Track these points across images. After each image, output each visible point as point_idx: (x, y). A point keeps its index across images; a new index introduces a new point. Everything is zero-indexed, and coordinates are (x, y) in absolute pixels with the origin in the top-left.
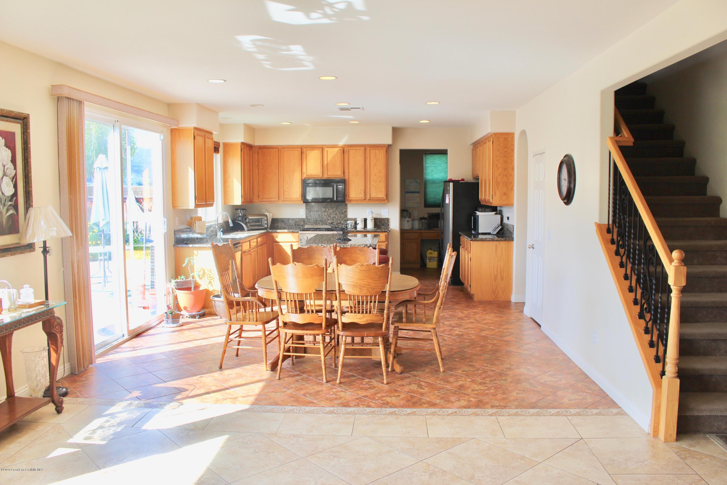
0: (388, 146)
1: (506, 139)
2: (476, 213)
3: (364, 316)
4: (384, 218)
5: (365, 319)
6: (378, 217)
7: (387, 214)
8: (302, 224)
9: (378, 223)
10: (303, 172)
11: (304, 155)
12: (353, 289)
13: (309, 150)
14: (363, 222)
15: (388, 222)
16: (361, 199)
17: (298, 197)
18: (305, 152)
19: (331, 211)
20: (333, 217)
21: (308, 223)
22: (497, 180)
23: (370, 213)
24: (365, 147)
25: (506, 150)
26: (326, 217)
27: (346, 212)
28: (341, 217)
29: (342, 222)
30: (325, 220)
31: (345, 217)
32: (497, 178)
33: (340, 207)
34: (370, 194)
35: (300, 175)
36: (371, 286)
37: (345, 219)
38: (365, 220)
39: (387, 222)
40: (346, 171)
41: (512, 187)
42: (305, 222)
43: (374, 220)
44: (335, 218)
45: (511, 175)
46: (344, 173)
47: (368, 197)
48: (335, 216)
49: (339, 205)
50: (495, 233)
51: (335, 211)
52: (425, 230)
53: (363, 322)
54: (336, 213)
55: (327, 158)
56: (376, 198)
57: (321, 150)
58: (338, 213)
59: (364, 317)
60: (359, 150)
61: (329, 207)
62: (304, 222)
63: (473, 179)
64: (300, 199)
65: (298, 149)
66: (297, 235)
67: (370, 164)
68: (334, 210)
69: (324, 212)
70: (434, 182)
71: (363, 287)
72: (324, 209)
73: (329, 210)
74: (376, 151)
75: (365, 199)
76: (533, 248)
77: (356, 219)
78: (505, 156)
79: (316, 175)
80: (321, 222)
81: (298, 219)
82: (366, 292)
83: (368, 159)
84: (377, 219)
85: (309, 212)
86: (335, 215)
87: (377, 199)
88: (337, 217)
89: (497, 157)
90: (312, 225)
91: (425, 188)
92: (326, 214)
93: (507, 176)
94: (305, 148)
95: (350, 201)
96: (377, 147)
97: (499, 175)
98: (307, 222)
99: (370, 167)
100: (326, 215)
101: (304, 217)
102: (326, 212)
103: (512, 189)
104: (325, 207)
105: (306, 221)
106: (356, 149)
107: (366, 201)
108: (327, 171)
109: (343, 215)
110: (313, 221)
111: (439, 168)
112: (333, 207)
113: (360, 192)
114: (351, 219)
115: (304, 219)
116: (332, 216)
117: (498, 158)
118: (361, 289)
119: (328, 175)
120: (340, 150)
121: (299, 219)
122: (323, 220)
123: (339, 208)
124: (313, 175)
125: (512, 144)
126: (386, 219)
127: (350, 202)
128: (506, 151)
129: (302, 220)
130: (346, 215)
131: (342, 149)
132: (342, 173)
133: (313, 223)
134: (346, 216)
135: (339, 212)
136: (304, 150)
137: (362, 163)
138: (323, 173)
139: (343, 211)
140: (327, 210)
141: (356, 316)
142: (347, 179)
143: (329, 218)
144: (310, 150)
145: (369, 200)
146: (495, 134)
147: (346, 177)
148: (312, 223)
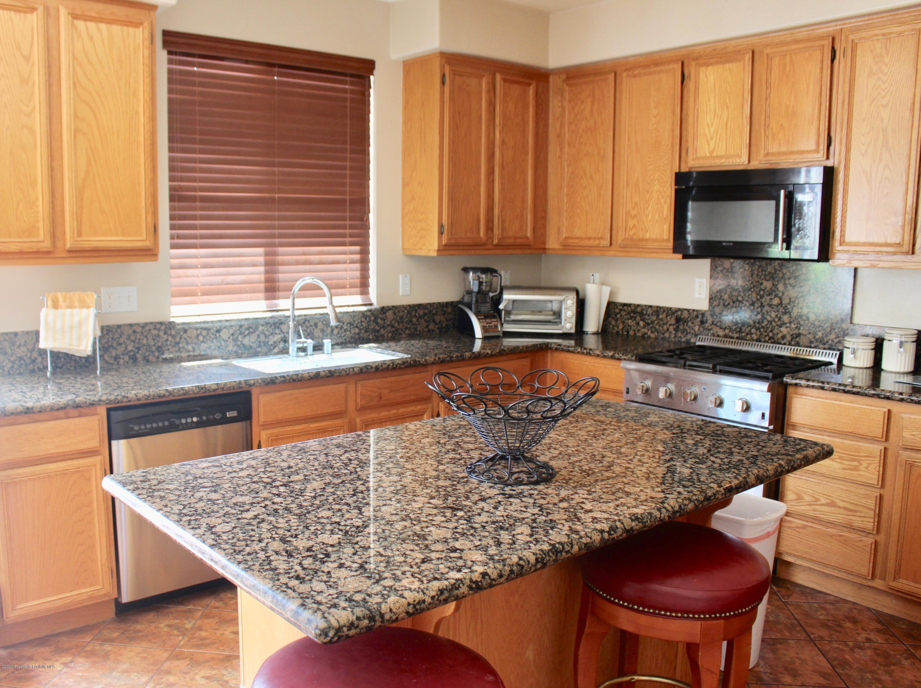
8: (697, 328)
10: (685, 147)
11: (690, 85)
13: (707, 65)
17: (666, 237)
18: (691, 76)
21: (715, 328)
26: (773, 315)
28: (827, 319)
29: (831, 337)
30: (770, 322)
31: (840, 322)
35: (675, 159)
37: (842, 327)
42: (707, 325)
44: (808, 319)
48: (806, 311)
57: (748, 56)
62: (702, 322)
65: (671, 66)
69: (770, 295)
72: (768, 285)
73: (785, 286)
80: (758, 329)
81: (685, 312)
85: (721, 291)
90: (726, 336)
92: (776, 301)
94: (693, 58)
98: (713, 323)
100: (777, 306)
101: (704, 305)
102: (776, 296)
104: (772, 278)
105: (710, 322)
110: (731, 323)
113: (892, 220)
114: (864, 333)
115: (703, 314)
116: (795, 312)
119: (767, 154)
121: (688, 310)
122: (766, 322)
124: (718, 157)
129: (697, 317)
133: (731, 330)
134: (846, 315)
135: (822, 301)
140: (781, 286)
142: (841, 167)
143: (786, 319)
144: (711, 64)
147: (838, 159)
148: (728, 332)
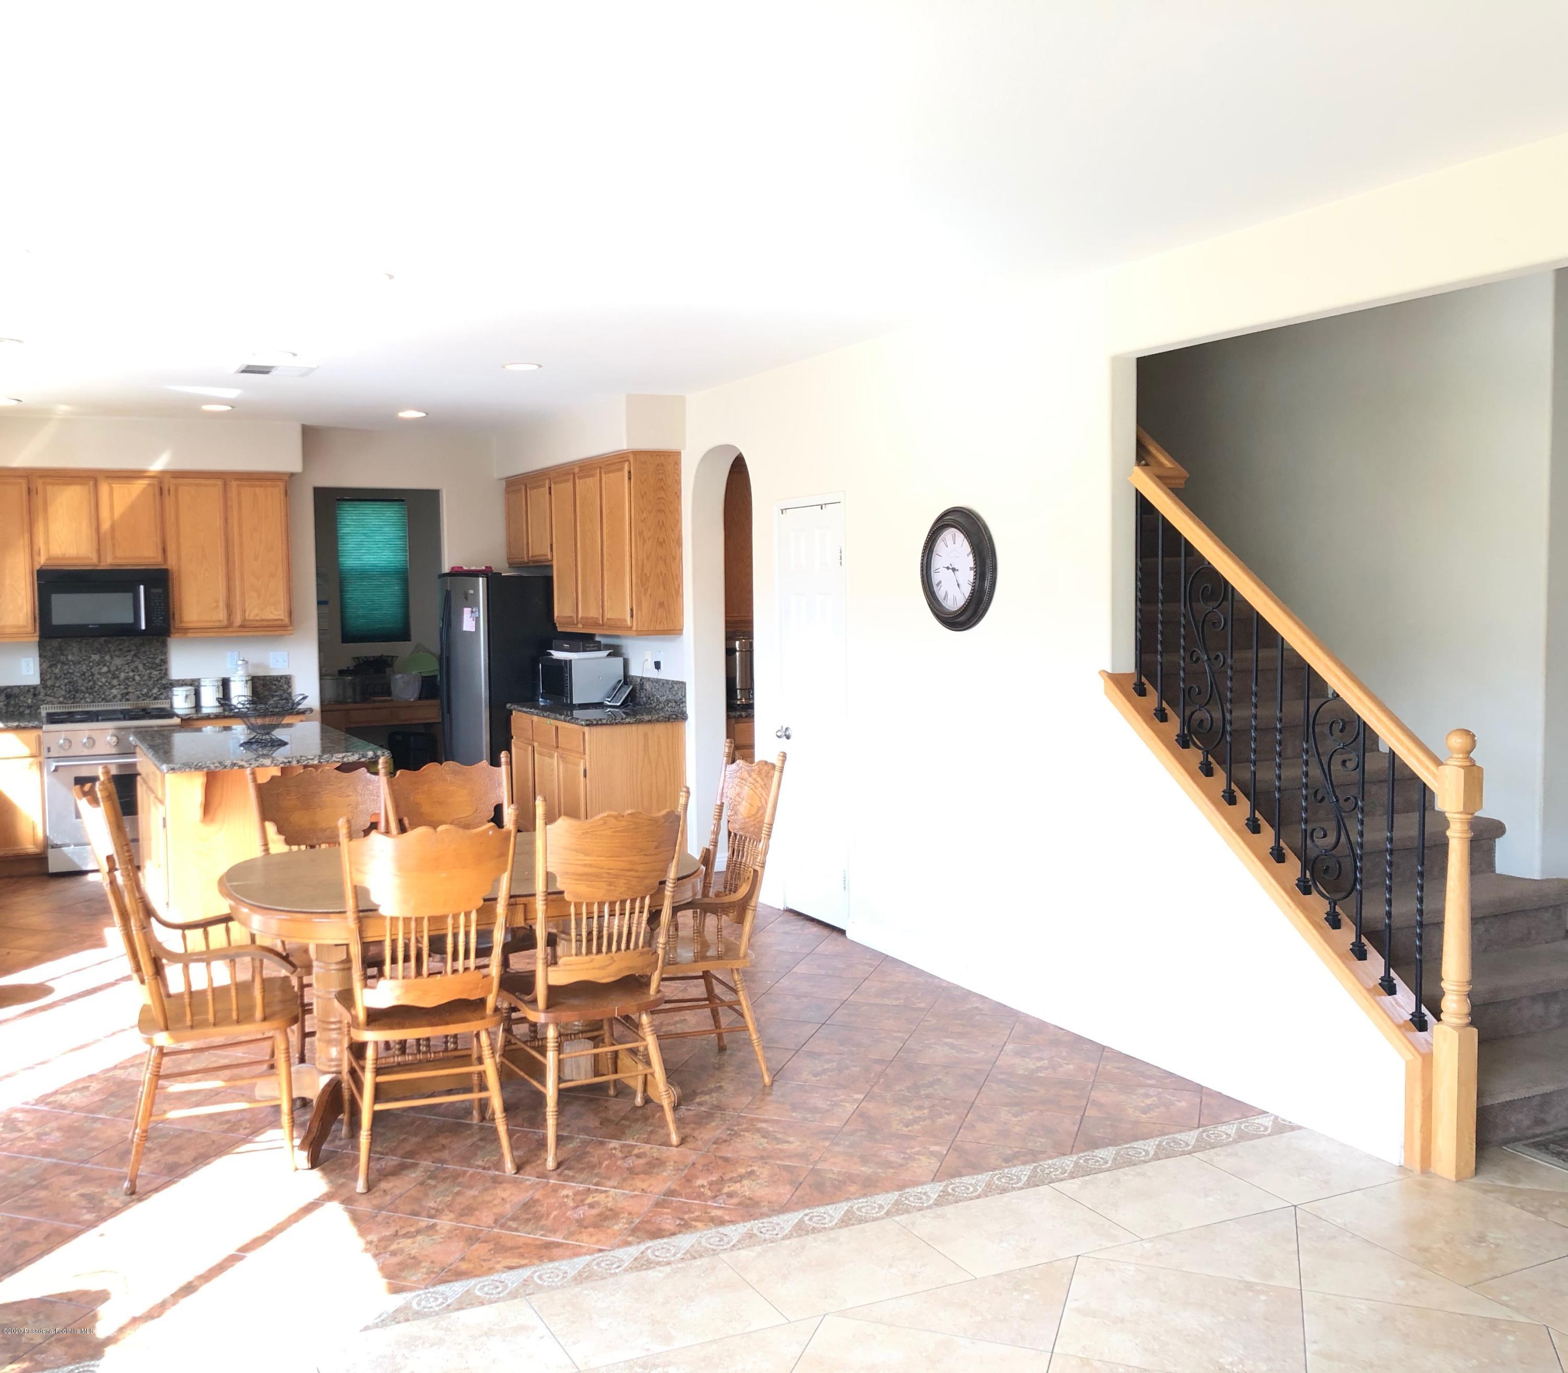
0: (290, 477)
1: (660, 467)
2: (551, 654)
3: (612, 958)
4: (277, 677)
5: (613, 968)
6: (261, 673)
7: (286, 664)
8: (30, 701)
9: (260, 689)
10: (36, 548)
11: (38, 500)
12: (588, 886)
13: (53, 484)
14: (221, 688)
15: (290, 687)
16: (217, 624)
17: (23, 623)
18: (40, 489)
19: (118, 661)
20: (127, 678)
21: (49, 699)
22: (642, 570)
23: (240, 662)
24: (225, 478)
25: (662, 494)
26: (104, 680)
27: (165, 662)
28: (150, 678)
29: (155, 691)
30: (102, 687)
31: (161, 678)
32: (643, 565)
33: (147, 648)
34: (244, 611)
35: (28, 558)
36: (637, 871)
37: (164, 682)
38: (225, 684)
39: (286, 687)
40: (171, 548)
41: (679, 586)
42: (40, 696)
43: (250, 683)
44: (134, 680)
45: (674, 558)
46: (164, 551)
47: (238, 621)
48: (131, 674)
49: (143, 644)
50: (619, 704)
51: (133, 661)
52: (355, 702)
53: (609, 977)
54: (136, 667)
55: (112, 507)
56: (262, 620)
57: (91, 483)
58: (141, 667)
59: (614, 961)
60: (206, 486)
61: (113, 648)
62: (35, 695)
63: (512, 565)
64: (30, 628)
65: (18, 480)
66: (33, 734)
67: (240, 527)
68: (129, 658)
69: (99, 665)
70: (364, 574)
71: (617, 876)
72: (96, 657)
73: (112, 657)
74: (257, 490)
75: (230, 625)
76: (788, 737)
77: (198, 680)
78: (661, 511)
79: (77, 558)
80: (91, 693)
81: (16, 689)
82: (623, 889)
83: (235, 513)
84: (258, 678)
85: (50, 666)
86: (133, 671)
87: (265, 623)
88: (137, 678)
89: (643, 512)
90: (60, 703)
91: (342, 591)
92: (105, 669)
93: (665, 561)
94: (40, 477)
95: (185, 631)
96: (258, 479)
97: (648, 558)
98: (46, 695)
99: (241, 535)
100: (106, 673)
101: (35, 680)
102: (105, 665)
103: (678, 592)
104: (99, 651)
105: (42, 693)
106: (197, 485)
107: (230, 629)
108: (114, 545)
109: (157, 673)
110: (64, 693)
111: (378, 538)
112: (125, 649)
113: (215, 605)
114: (182, 683)
115: (35, 688)
116: (123, 675)
117: (645, 515)
118: (610, 884)
119: (115, 558)
120: (149, 485)
121: (19, 686)
122: (97, 687)
123: (145, 652)
124: (69, 558)
125: (676, 481)
126: (282, 677)
127: (186, 633)
128: (662, 498)
129: (28, 691)
130: (166, 670)
131: (155, 482)
132: (160, 551)
133: (65, 698)
134: (165, 673)
135: (144, 664)
136: (39, 483)
137: (219, 523)
138: (99, 550)
139: (157, 661)
140: (107, 658)
141: (592, 961)
142: (175, 569)
143: (115, 682)
144: (57, 484)
145: (242, 626)
146: (636, 453)
147: (172, 564)
148: (61, 699)
